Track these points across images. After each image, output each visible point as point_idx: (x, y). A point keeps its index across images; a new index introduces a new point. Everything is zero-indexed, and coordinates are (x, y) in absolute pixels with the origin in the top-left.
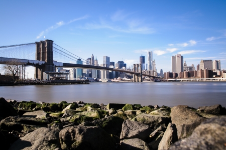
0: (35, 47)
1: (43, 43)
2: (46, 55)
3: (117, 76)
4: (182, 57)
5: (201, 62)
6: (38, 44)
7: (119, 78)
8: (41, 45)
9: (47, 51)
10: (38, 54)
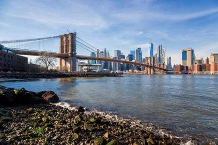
0: (59, 40)
1: (66, 36)
2: (70, 47)
3: (128, 69)
4: (192, 51)
5: (211, 55)
6: (62, 37)
7: (130, 70)
8: (65, 38)
9: (70, 43)
10: (62, 47)
